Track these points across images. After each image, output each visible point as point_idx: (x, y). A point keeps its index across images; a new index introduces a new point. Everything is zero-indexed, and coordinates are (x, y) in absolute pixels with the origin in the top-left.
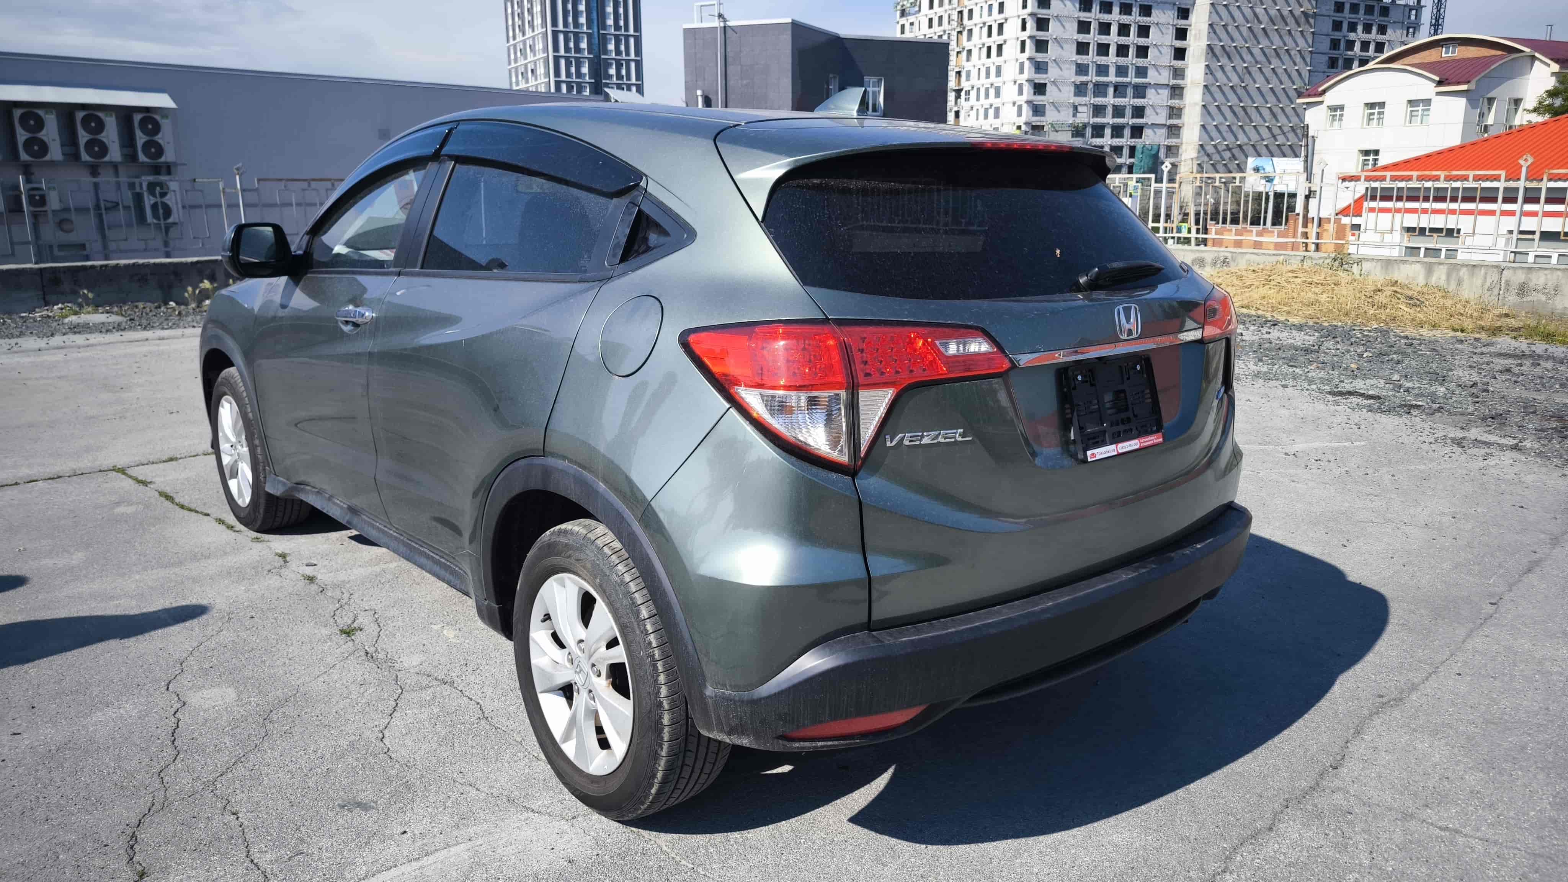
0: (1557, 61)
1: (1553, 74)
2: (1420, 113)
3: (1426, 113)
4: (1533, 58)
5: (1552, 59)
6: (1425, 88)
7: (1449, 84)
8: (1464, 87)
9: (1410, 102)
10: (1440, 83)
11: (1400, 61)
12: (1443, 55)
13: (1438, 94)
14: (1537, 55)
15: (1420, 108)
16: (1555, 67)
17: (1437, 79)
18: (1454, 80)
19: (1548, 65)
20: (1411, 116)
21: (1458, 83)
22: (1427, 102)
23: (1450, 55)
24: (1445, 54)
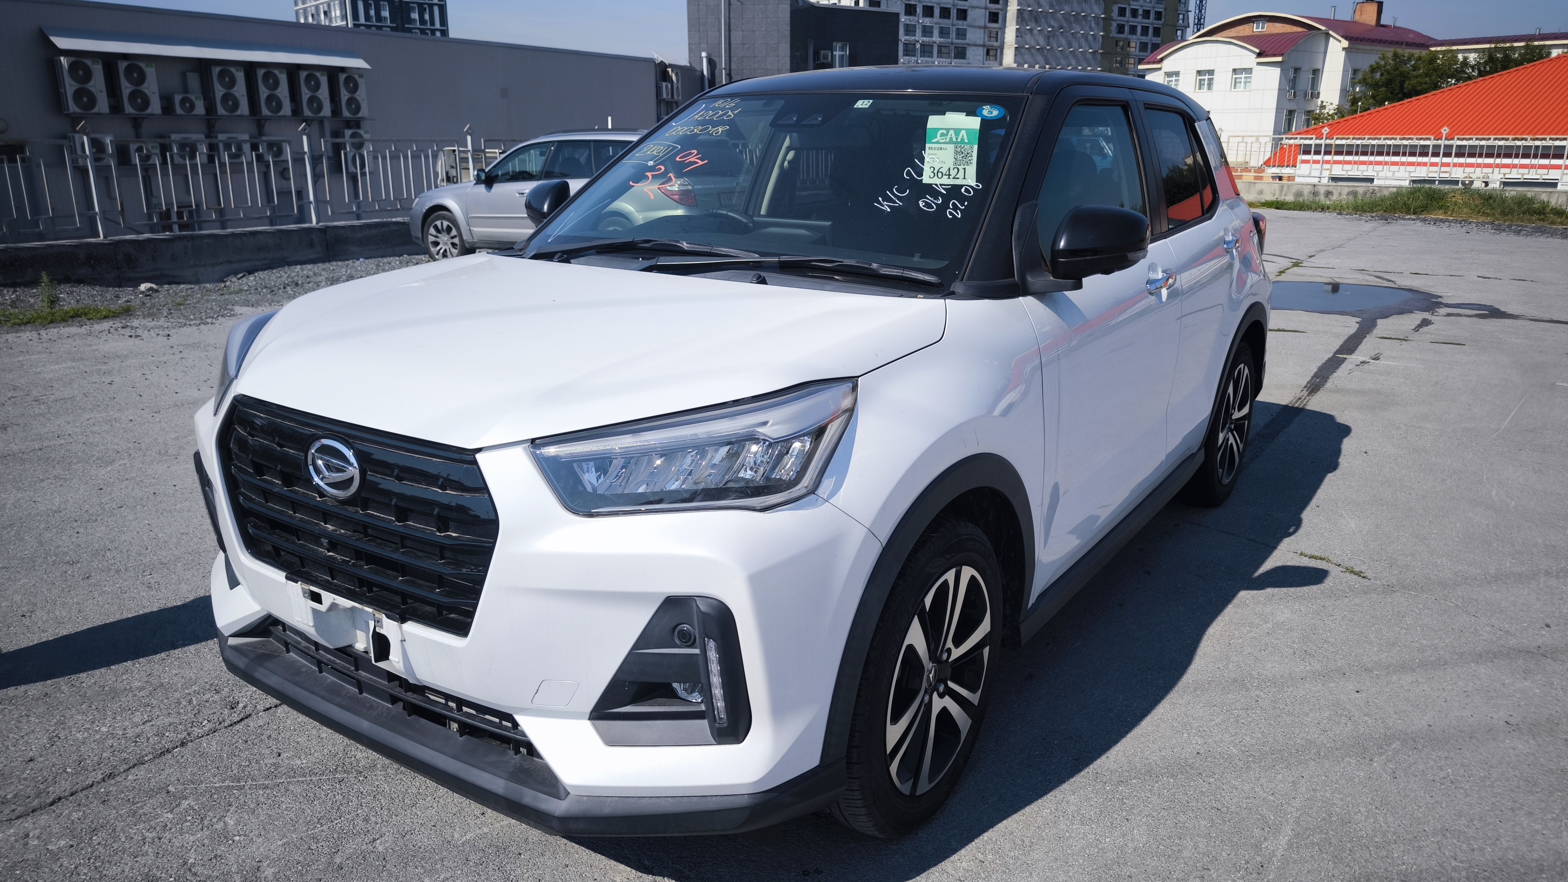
0: (1346, 38)
1: (1344, 49)
2: (1243, 80)
3: (1248, 80)
4: (1328, 36)
5: (1342, 37)
6: (1246, 57)
7: (1267, 56)
8: (1279, 59)
9: (1234, 70)
10: (1259, 55)
11: (1219, 34)
12: (1255, 30)
13: (1259, 64)
14: (1331, 32)
15: (1243, 76)
16: (1345, 43)
17: (1258, 51)
18: (1270, 53)
19: (1340, 41)
20: (1235, 83)
21: (1274, 55)
22: (1249, 71)
23: (1260, 30)
24: (1257, 29)
